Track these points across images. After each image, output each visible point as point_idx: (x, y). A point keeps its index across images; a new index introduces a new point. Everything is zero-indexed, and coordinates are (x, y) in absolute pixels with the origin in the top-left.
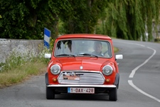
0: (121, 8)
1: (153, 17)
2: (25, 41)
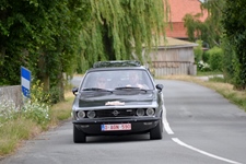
0: (94, 30)
1: (142, 41)
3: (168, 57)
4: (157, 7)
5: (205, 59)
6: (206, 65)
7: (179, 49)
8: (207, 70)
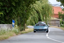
2: (6, 25)
3: (53, 22)
4: (50, 9)
5: (63, 23)
6: (63, 25)
7: (56, 20)
8: (63, 26)
